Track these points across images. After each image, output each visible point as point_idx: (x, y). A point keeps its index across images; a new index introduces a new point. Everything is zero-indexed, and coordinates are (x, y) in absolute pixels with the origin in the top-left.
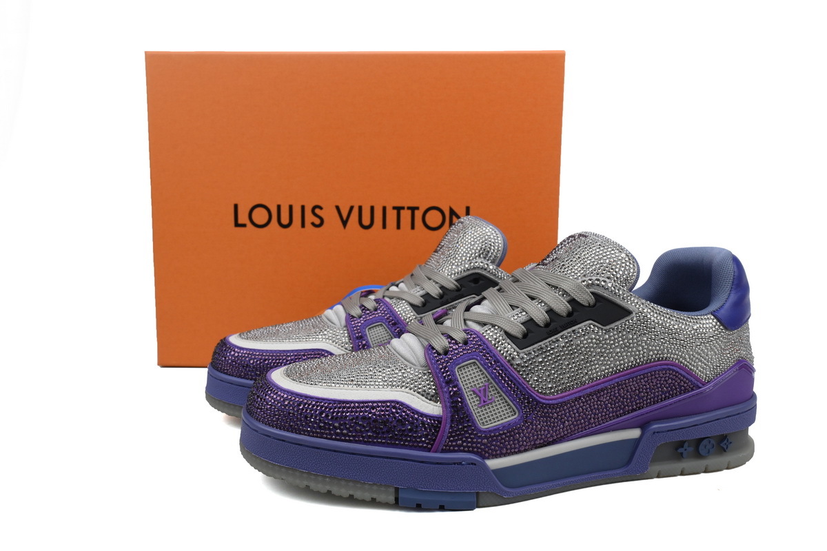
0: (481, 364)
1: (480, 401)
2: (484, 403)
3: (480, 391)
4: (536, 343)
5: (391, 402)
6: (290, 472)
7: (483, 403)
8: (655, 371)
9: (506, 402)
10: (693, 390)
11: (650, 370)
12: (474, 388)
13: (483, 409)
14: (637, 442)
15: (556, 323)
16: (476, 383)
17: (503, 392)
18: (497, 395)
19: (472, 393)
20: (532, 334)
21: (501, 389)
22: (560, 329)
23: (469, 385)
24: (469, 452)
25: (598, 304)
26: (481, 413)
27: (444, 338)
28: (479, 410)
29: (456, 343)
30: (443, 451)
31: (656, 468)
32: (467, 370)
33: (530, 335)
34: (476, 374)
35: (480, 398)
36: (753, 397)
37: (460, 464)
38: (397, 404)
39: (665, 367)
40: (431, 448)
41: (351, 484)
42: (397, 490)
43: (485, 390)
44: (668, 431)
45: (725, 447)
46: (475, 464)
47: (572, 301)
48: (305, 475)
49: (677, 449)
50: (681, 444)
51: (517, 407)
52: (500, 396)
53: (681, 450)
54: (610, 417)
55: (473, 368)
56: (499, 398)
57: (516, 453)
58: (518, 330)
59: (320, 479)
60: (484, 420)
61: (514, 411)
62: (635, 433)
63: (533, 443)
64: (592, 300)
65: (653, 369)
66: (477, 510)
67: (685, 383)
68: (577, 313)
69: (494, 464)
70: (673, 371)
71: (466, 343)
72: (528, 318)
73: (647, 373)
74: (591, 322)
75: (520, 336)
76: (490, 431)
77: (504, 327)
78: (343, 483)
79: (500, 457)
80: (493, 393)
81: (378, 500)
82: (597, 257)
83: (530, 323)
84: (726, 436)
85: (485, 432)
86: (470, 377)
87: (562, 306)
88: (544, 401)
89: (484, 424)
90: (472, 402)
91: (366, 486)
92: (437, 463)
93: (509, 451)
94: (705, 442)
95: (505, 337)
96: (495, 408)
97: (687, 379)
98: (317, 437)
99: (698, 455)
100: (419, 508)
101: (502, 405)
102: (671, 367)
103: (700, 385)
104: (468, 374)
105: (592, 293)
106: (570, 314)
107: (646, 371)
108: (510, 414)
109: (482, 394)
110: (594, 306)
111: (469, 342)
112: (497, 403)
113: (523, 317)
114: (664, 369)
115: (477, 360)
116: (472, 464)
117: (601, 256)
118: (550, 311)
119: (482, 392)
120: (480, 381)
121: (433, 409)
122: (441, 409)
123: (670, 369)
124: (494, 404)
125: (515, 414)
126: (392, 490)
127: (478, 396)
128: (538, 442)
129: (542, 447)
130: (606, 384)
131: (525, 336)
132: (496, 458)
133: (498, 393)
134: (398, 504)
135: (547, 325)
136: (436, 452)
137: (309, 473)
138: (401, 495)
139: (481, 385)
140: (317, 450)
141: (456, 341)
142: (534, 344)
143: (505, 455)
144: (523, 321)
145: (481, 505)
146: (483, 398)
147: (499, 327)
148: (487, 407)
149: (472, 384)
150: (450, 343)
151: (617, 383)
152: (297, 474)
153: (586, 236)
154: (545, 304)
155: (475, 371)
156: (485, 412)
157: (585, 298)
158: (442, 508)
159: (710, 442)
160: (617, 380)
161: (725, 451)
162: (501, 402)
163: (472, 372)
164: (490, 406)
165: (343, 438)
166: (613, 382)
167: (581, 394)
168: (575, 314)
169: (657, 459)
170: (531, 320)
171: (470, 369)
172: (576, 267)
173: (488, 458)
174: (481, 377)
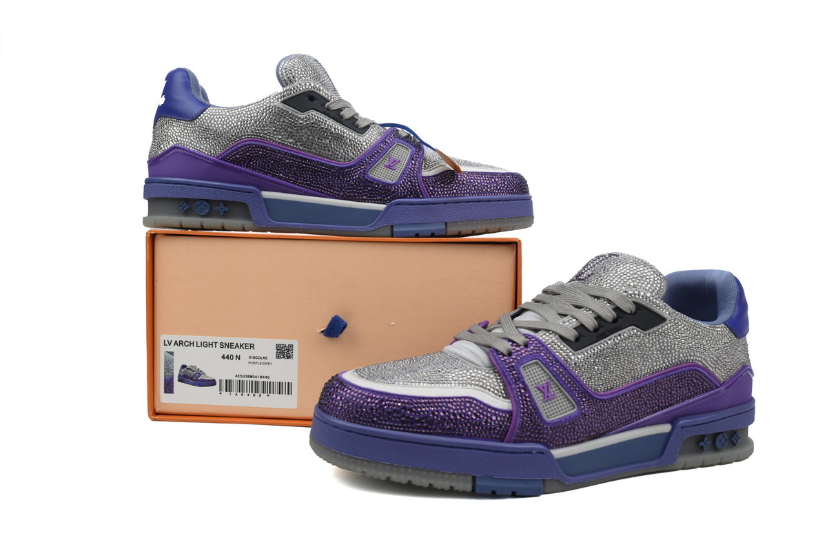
0: (543, 363)
1: (544, 396)
2: (547, 397)
3: (543, 387)
4: (588, 345)
5: (465, 398)
6: (373, 465)
7: (547, 399)
8: (684, 372)
9: (566, 397)
10: (712, 389)
11: (680, 370)
12: (538, 385)
13: (547, 403)
14: (668, 436)
15: (604, 329)
16: (539, 380)
17: (564, 388)
18: (558, 391)
19: (536, 389)
20: (583, 337)
21: (561, 385)
22: (607, 333)
23: (533, 383)
24: (536, 442)
25: (638, 312)
26: (546, 408)
27: (506, 342)
28: (544, 404)
29: (518, 345)
30: (515, 442)
31: (682, 460)
32: (530, 369)
33: (582, 339)
34: (539, 373)
35: (544, 393)
36: (752, 400)
37: (531, 452)
38: (471, 400)
39: (692, 368)
40: (504, 439)
41: (432, 474)
42: (474, 478)
43: (548, 386)
44: (693, 426)
45: (735, 441)
46: (543, 453)
47: (617, 309)
48: (388, 467)
49: (698, 443)
50: (702, 438)
51: (576, 402)
52: (561, 392)
53: (702, 444)
54: (647, 413)
55: (536, 367)
56: (560, 394)
57: (575, 444)
58: (571, 334)
59: (403, 470)
60: (548, 414)
61: (573, 405)
62: (666, 428)
63: (588, 435)
64: (633, 308)
65: (683, 369)
66: (543, 496)
67: (707, 383)
68: (621, 319)
69: (558, 453)
70: (699, 371)
71: (526, 346)
72: (579, 324)
73: (678, 374)
74: (633, 327)
75: (572, 339)
76: (554, 423)
77: (558, 332)
78: (424, 473)
79: (562, 447)
80: (554, 389)
81: (456, 489)
82: (632, 272)
83: (581, 328)
84: (736, 432)
85: (550, 424)
86: (533, 375)
87: (608, 313)
88: (598, 397)
89: (548, 418)
90: (538, 397)
91: (447, 476)
92: (511, 453)
93: (569, 442)
94: (720, 436)
95: (560, 340)
96: (557, 403)
97: (709, 379)
98: (399, 430)
99: (715, 448)
100: (494, 495)
101: (563, 400)
102: (698, 368)
103: (719, 385)
104: (532, 372)
105: (634, 302)
106: (615, 321)
107: (677, 371)
108: (570, 408)
109: (545, 391)
110: (635, 313)
111: (529, 345)
112: (559, 398)
113: (574, 323)
114: (691, 370)
115: (539, 360)
116: (540, 453)
117: (635, 272)
118: (598, 318)
119: (546, 389)
120: (542, 379)
121: (503, 404)
122: (510, 404)
123: (696, 370)
124: (556, 400)
125: (574, 408)
126: (470, 478)
127: (542, 392)
128: (593, 434)
129: (594, 439)
130: (647, 383)
131: (577, 339)
132: (559, 448)
133: (559, 389)
134: (474, 493)
135: (596, 330)
136: (509, 442)
137: (392, 465)
138: (478, 482)
139: (544, 382)
140: (400, 443)
141: (517, 344)
142: (586, 347)
143: (567, 445)
144: (574, 327)
145: (546, 491)
146: (546, 394)
147: (553, 332)
148: (550, 402)
149: (536, 381)
150: (512, 345)
151: (655, 382)
152: (380, 466)
153: (617, 256)
154: (593, 311)
155: (538, 370)
156: (548, 406)
157: (628, 307)
158: (514, 495)
159: (724, 437)
160: (655, 379)
161: (735, 445)
162: (561, 397)
163: (535, 371)
164: (553, 401)
165: (424, 431)
166: (652, 380)
167: (627, 391)
168: (620, 320)
169: (683, 452)
170: (582, 325)
171: (533, 368)
172: (614, 281)
173: (552, 448)
174: (544, 375)
